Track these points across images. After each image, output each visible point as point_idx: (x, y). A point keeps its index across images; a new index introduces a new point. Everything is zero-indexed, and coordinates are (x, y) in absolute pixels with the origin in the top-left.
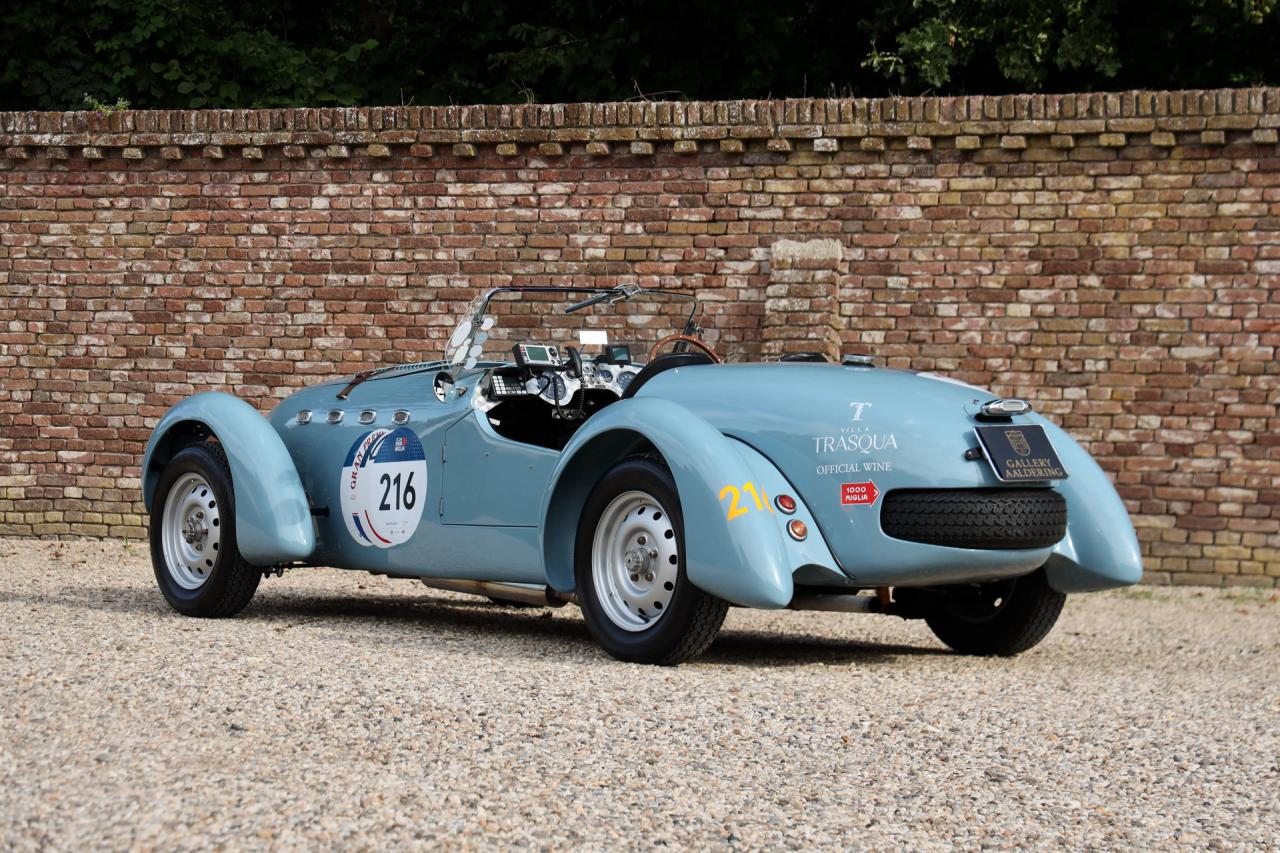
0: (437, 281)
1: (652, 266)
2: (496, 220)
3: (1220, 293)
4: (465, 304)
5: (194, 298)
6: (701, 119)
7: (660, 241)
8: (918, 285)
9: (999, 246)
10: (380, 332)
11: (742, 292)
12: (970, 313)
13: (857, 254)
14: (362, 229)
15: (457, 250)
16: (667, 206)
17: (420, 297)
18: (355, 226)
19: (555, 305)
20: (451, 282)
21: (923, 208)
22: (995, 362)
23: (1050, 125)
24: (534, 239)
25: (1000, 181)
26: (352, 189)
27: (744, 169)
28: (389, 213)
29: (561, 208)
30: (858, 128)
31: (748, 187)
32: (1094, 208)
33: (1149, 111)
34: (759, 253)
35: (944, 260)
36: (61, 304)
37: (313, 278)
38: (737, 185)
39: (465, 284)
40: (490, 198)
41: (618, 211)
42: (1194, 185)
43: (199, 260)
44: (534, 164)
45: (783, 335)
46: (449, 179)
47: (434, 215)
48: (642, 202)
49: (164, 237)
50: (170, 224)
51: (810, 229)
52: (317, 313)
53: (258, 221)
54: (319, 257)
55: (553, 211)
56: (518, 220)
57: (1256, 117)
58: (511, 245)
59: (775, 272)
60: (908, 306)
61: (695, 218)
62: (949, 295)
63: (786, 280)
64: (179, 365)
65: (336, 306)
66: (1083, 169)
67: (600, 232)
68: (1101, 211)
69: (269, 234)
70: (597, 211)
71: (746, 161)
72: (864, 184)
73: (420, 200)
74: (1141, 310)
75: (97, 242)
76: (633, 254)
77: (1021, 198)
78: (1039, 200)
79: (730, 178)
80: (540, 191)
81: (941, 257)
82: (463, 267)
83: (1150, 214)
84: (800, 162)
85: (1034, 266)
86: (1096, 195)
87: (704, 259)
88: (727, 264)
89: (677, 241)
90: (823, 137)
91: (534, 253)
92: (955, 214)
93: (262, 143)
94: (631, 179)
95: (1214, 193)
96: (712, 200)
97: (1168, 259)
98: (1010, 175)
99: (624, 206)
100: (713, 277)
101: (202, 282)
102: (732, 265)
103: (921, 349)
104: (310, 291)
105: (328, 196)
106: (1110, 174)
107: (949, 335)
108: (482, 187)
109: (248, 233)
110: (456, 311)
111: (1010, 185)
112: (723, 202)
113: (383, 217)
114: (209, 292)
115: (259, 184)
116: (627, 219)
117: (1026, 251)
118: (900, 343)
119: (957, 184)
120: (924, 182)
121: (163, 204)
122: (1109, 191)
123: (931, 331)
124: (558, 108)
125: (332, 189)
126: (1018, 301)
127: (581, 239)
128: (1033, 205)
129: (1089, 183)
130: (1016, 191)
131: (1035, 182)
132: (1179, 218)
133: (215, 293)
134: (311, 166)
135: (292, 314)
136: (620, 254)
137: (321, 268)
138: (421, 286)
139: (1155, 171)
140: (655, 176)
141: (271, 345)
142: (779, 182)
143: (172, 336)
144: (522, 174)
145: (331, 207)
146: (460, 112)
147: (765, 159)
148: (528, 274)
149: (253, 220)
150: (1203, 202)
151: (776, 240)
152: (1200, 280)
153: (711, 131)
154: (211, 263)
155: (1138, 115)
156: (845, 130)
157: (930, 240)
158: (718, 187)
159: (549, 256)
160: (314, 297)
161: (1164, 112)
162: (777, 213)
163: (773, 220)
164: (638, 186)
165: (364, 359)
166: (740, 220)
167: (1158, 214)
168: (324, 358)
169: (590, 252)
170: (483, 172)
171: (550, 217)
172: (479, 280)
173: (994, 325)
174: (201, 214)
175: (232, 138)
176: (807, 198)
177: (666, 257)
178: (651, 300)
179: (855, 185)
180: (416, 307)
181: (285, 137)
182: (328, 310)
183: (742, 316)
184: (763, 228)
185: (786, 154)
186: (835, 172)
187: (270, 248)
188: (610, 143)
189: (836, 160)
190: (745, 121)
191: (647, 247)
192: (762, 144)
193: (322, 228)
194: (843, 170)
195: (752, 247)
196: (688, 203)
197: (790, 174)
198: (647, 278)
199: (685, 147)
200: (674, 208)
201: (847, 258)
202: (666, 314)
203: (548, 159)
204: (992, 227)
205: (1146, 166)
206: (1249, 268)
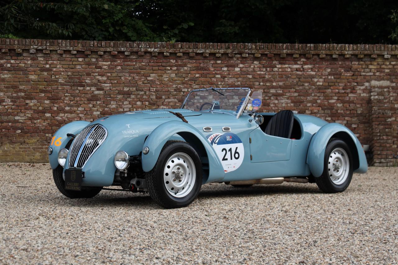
0: (273, 91)
1: (336, 87)
2: (291, 74)
4: (281, 97)
5: (197, 95)
6: (353, 49)
7: (338, 81)
11: (361, 94)
14: (250, 77)
15: (279, 83)
16: (340, 72)
17: (268, 95)
18: (248, 76)
19: (308, 97)
20: (277, 91)
24: (302, 79)
26: (247, 65)
27: (362, 62)
28: (259, 72)
29: (310, 71)
30: (397, 52)
31: (364, 67)
34: (367, 84)
36: (154, 97)
38: (360, 66)
39: (281, 92)
40: (289, 69)
41: (326, 73)
43: (199, 85)
44: (302, 60)
45: (378, 105)
46: (277, 63)
47: (272, 73)
48: (333, 70)
49: (188, 78)
50: (189, 75)
51: (381, 78)
52: (236, 100)
53: (218, 74)
54: (237, 84)
55: (308, 73)
56: (297, 75)
58: (295, 81)
59: (373, 89)
61: (348, 75)
63: (376, 91)
67: (321, 78)
69: (221, 78)
70: (320, 73)
71: (363, 60)
72: (396, 67)
73: (268, 69)
75: (166, 79)
76: (330, 84)
79: (359, 64)
80: (304, 67)
82: (280, 87)
84: (378, 61)
87: (351, 86)
88: (358, 87)
89: (343, 81)
90: (387, 54)
91: (302, 84)
93: (222, 52)
94: (330, 64)
96: (354, 70)
99: (328, 71)
100: (353, 90)
102: (359, 87)
104: (234, 93)
105: (240, 67)
108: (287, 66)
109: (214, 77)
110: (279, 99)
112: (356, 71)
113: (257, 73)
114: (202, 93)
115: (219, 64)
116: (330, 74)
121: (188, 69)
124: (312, 45)
125: (241, 66)
133: (204, 94)
134: (235, 59)
135: (228, 100)
136: (327, 84)
138: (269, 92)
140: (337, 64)
142: (372, 66)
143: (190, 106)
144: (299, 62)
145: (241, 70)
146: (283, 46)
147: (369, 59)
148: (300, 89)
149: (216, 74)
151: (371, 81)
153: (356, 52)
154: (203, 86)
156: (393, 53)
158: (355, 67)
159: (306, 84)
160: (235, 95)
162: (371, 74)
163: (371, 76)
164: (332, 66)
166: (361, 75)
169: (318, 83)
170: (287, 62)
171: (307, 74)
172: (285, 90)
174: (200, 72)
175: (213, 51)
176: (380, 70)
177: (340, 85)
178: (336, 96)
179: (393, 67)
180: (267, 98)
181: (229, 51)
182: (239, 99)
183: (362, 100)
184: (367, 78)
185: (375, 59)
186: (388, 63)
187: (222, 81)
188: (327, 55)
189: (389, 60)
190: (365, 50)
191: (335, 82)
192: (369, 56)
193: (238, 76)
194: (390, 63)
195: (365, 82)
196: (346, 71)
197: (375, 64)
198: (334, 90)
199: (348, 56)
200: (343, 72)
201: (391, 85)
202: (340, 100)
203: (308, 59)
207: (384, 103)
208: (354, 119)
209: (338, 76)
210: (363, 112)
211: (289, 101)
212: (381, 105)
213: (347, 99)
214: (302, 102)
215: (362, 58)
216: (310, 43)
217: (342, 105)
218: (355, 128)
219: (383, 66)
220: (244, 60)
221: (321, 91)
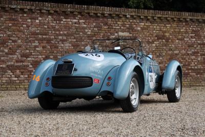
0: (60, 37)
1: (99, 36)
2: (71, 26)
3: (180, 43)
4: (66, 42)
5: (10, 39)
6: (109, 10)
7: (100, 31)
9: (151, 35)
10: (49, 47)
13: (131, 35)
14: (46, 27)
15: (64, 32)
16: (101, 25)
17: (57, 40)
18: (44, 26)
19: (82, 43)
20: (63, 38)
21: (141, 28)
23: (161, 16)
24: (78, 30)
25: (152, 24)
26: (44, 19)
27: (114, 20)
28: (51, 24)
29: (83, 25)
30: (134, 14)
31: (115, 23)
34: (116, 34)
37: (36, 36)
38: (112, 22)
39: (66, 38)
40: (70, 22)
42: (178, 26)
43: (11, 32)
44: (79, 16)
46: (63, 18)
47: (60, 25)
48: (97, 24)
49: (4, 27)
50: (5, 24)
51: (124, 30)
52: (36, 43)
53: (24, 24)
54: (37, 32)
56: (75, 27)
57: (187, 17)
58: (74, 31)
61: (106, 28)
64: (6, 54)
65: (40, 42)
66: (163, 23)
67: (90, 29)
68: (165, 30)
69: (27, 27)
70: (90, 26)
72: (132, 23)
73: (57, 22)
74: (170, 45)
76: (96, 34)
77: (155, 27)
78: (157, 28)
80: (80, 21)
81: (143, 36)
82: (65, 35)
84: (123, 19)
85: (156, 38)
86: (165, 27)
87: (107, 35)
88: (111, 36)
89: (103, 32)
90: (128, 15)
91: (78, 33)
92: (146, 29)
93: (29, 8)
95: (180, 28)
97: (174, 38)
99: (94, 25)
101: (12, 36)
106: (167, 24)
108: (69, 20)
109: (22, 26)
110: (64, 43)
112: (110, 25)
114: (13, 38)
115: (25, 17)
116: (94, 27)
117: (155, 36)
119: (146, 24)
120: (141, 24)
121: (3, 20)
122: (167, 27)
124: (86, 6)
125: (40, 19)
126: (154, 43)
127: (87, 31)
129: (164, 25)
131: (157, 25)
132: (175, 31)
133: (15, 39)
134: (36, 14)
135: (31, 43)
136: (93, 34)
137: (38, 34)
140: (99, 20)
141: (27, 49)
143: (5, 48)
144: (77, 18)
145: (40, 22)
146: (68, 6)
147: (118, 18)
148: (77, 37)
149: (23, 24)
150: (178, 29)
151: (119, 32)
152: (177, 41)
153: (111, 13)
154: (14, 32)
155: (173, 15)
156: (132, 14)
157: (142, 33)
158: (109, 22)
159: (81, 33)
160: (36, 40)
161: (176, 15)
162: (119, 27)
164: (96, 21)
165: (46, 52)
166: (113, 28)
167: (173, 31)
168: (38, 52)
169: (88, 33)
170: (69, 17)
171: (81, 26)
172: (68, 37)
173: (150, 47)
174: (12, 22)
175: (22, 7)
176: (124, 25)
177: (101, 34)
178: (98, 42)
180: (56, 42)
181: (33, 8)
182: (39, 43)
184: (117, 30)
185: (121, 17)
187: (27, 30)
188: (94, 13)
189: (128, 19)
190: (116, 11)
192: (118, 15)
193: (38, 26)
194: (129, 21)
196: (105, 25)
197: (121, 21)
198: (97, 38)
199: (106, 15)
202: (101, 45)
203: (82, 15)
204: (151, 32)
205: (172, 23)
206: (184, 39)
209: (100, 28)
211: (70, 45)
213: (105, 44)
214: (78, 46)
215: (114, 17)
216: (84, 5)
217: (102, 48)
219: (125, 23)
220: (42, 14)
221: (90, 38)
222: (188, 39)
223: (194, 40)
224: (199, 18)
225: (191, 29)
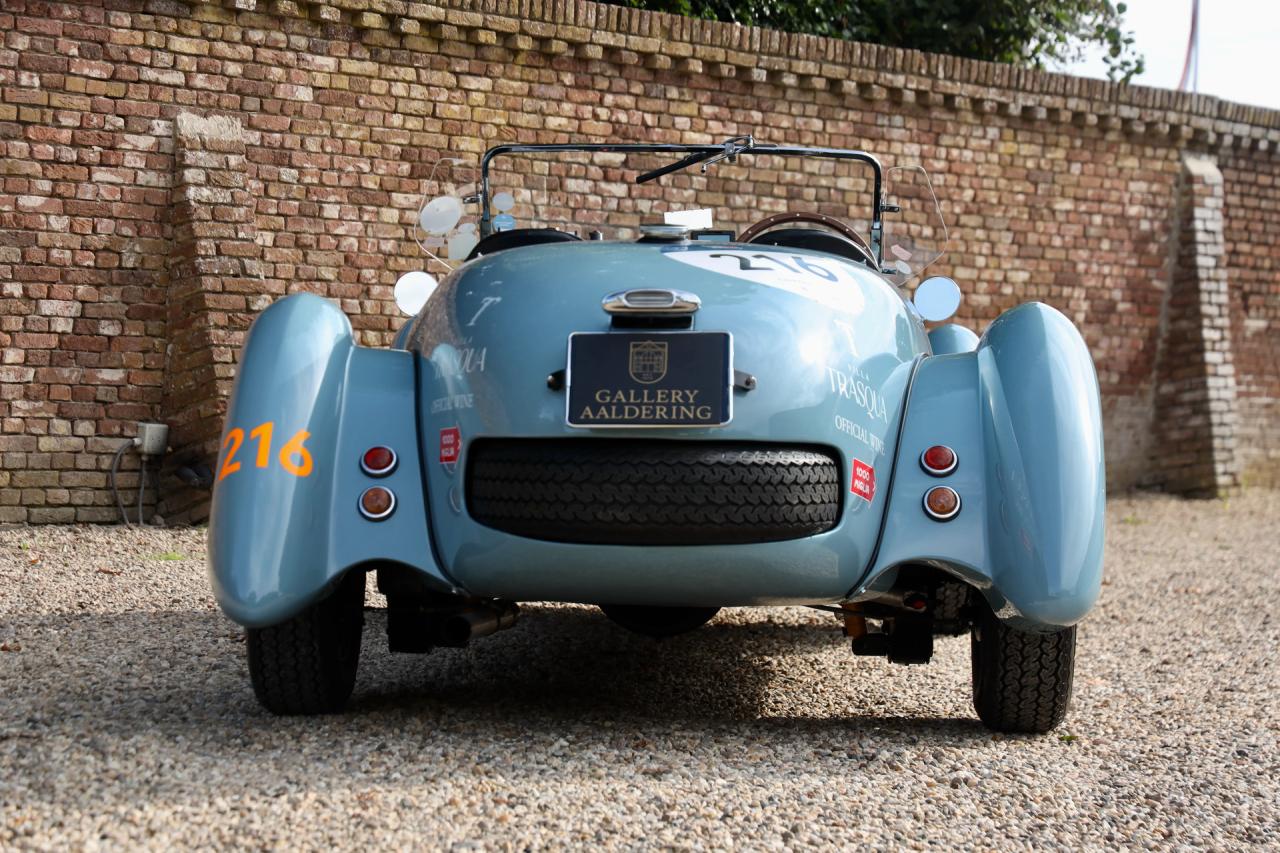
1: (51, 132)
3: (541, 209)
7: (57, 100)
8: (307, 180)
9: (377, 142)
11: (140, 173)
12: (351, 216)
13: (254, 137)
16: (67, 55)
21: (315, 88)
22: (368, 273)
23: (440, 13)
25: (384, 67)
27: (148, 18)
31: (152, 41)
32: (455, 108)
33: (517, 12)
34: (160, 127)
35: (332, 153)
38: (139, 37)
41: (13, 53)
42: (530, 94)
45: (215, 233)
48: (40, 46)
51: (211, 102)
57: (589, 31)
59: (188, 153)
60: (297, 203)
61: (95, 73)
62: (334, 194)
63: (202, 164)
66: (449, 64)
68: (462, 112)
71: (152, 8)
72: (266, 54)
76: (29, 114)
77: (399, 89)
78: (413, 95)
79: (133, 28)
81: (328, 149)
83: (497, 120)
84: (207, 18)
85: (406, 167)
86: (457, 94)
87: (102, 129)
88: (127, 137)
89: (76, 102)
92: (342, 100)
94: (28, 13)
95: (544, 104)
96: (114, 53)
97: (506, 171)
98: (391, 63)
99: (20, 48)
100: (111, 153)
102: (133, 139)
103: (305, 255)
106: (470, 74)
107: (333, 241)
111: (392, 75)
112: (124, 57)
116: (22, 66)
117: (399, 149)
118: (288, 247)
119: (347, 65)
120: (319, 60)
122: (467, 91)
123: (316, 234)
126: (390, 206)
128: (410, 98)
129: (452, 80)
130: (396, 81)
131: (410, 74)
132: (515, 127)
136: (12, 113)
139: (504, 75)
140: (54, 12)
142: (184, 40)
147: (171, 9)
150: (535, 112)
151: (178, 112)
152: (526, 194)
155: (508, 15)
157: (321, 128)
158: (121, 36)
161: (527, 14)
162: (178, 78)
163: (176, 86)
164: (32, 23)
166: (140, 81)
167: (503, 121)
173: (370, 230)
176: (208, 63)
177: (65, 121)
178: (45, 177)
179: (255, 53)
183: (138, 204)
184: (165, 95)
186: (237, 36)
189: (240, 21)
191: (41, 106)
194: (244, 34)
195: (153, 118)
196: (88, 54)
197: (194, 31)
198: (40, 147)
200: (73, 57)
201: (246, 141)
202: (60, 196)
204: (374, 119)
205: (498, 69)
206: (561, 185)
207: (237, 222)
208: (112, 296)
209: (57, 74)
210: (143, 262)
212: (226, 234)
213: (87, 192)
217: (66, 220)
218: (110, 338)
219: (219, 47)
222: (586, 186)
223: (620, 190)
224: (653, 45)
225: (603, 113)
